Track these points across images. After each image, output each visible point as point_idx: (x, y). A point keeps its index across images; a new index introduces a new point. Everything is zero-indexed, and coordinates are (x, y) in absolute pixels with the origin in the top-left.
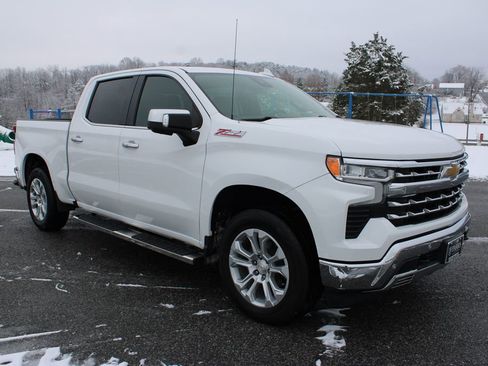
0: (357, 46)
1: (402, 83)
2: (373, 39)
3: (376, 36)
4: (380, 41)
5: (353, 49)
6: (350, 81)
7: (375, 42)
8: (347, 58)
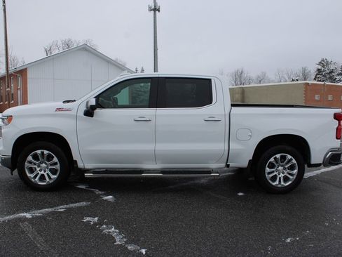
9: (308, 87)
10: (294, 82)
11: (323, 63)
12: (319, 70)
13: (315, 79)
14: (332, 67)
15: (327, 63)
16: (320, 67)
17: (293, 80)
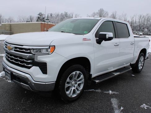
9: (42, 25)
10: (28, 23)
11: (40, 14)
12: (38, 17)
13: (37, 21)
14: (44, 16)
15: (42, 15)
16: (39, 16)
17: (27, 21)
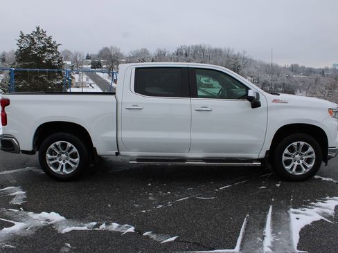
0: (25, 35)
1: (59, 61)
2: (36, 31)
3: (38, 28)
4: (41, 32)
5: (22, 37)
6: (21, 60)
7: (38, 32)
8: (18, 42)
